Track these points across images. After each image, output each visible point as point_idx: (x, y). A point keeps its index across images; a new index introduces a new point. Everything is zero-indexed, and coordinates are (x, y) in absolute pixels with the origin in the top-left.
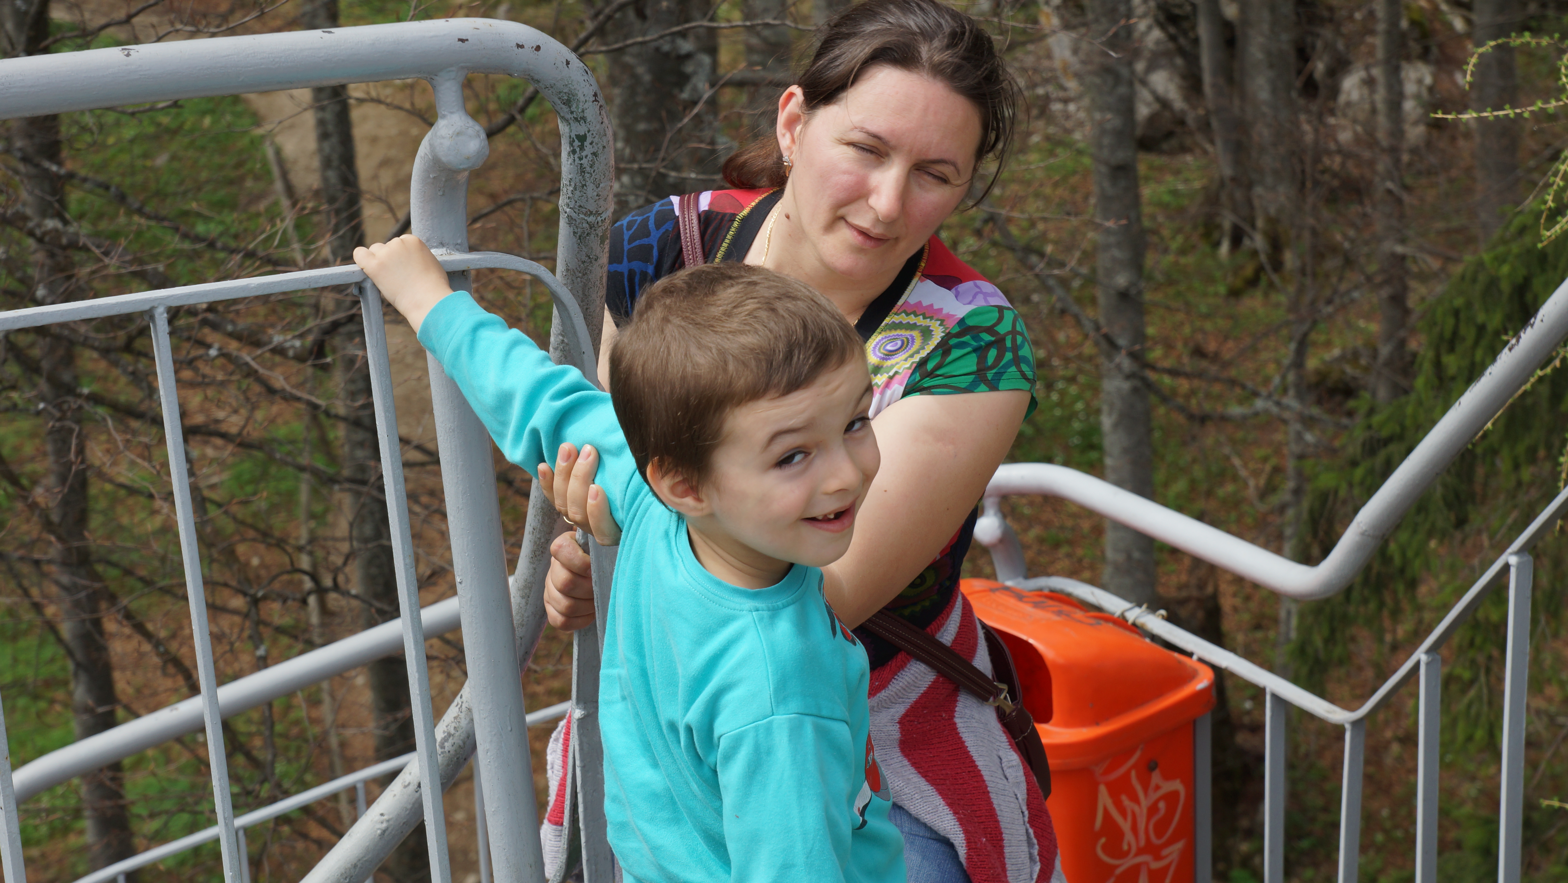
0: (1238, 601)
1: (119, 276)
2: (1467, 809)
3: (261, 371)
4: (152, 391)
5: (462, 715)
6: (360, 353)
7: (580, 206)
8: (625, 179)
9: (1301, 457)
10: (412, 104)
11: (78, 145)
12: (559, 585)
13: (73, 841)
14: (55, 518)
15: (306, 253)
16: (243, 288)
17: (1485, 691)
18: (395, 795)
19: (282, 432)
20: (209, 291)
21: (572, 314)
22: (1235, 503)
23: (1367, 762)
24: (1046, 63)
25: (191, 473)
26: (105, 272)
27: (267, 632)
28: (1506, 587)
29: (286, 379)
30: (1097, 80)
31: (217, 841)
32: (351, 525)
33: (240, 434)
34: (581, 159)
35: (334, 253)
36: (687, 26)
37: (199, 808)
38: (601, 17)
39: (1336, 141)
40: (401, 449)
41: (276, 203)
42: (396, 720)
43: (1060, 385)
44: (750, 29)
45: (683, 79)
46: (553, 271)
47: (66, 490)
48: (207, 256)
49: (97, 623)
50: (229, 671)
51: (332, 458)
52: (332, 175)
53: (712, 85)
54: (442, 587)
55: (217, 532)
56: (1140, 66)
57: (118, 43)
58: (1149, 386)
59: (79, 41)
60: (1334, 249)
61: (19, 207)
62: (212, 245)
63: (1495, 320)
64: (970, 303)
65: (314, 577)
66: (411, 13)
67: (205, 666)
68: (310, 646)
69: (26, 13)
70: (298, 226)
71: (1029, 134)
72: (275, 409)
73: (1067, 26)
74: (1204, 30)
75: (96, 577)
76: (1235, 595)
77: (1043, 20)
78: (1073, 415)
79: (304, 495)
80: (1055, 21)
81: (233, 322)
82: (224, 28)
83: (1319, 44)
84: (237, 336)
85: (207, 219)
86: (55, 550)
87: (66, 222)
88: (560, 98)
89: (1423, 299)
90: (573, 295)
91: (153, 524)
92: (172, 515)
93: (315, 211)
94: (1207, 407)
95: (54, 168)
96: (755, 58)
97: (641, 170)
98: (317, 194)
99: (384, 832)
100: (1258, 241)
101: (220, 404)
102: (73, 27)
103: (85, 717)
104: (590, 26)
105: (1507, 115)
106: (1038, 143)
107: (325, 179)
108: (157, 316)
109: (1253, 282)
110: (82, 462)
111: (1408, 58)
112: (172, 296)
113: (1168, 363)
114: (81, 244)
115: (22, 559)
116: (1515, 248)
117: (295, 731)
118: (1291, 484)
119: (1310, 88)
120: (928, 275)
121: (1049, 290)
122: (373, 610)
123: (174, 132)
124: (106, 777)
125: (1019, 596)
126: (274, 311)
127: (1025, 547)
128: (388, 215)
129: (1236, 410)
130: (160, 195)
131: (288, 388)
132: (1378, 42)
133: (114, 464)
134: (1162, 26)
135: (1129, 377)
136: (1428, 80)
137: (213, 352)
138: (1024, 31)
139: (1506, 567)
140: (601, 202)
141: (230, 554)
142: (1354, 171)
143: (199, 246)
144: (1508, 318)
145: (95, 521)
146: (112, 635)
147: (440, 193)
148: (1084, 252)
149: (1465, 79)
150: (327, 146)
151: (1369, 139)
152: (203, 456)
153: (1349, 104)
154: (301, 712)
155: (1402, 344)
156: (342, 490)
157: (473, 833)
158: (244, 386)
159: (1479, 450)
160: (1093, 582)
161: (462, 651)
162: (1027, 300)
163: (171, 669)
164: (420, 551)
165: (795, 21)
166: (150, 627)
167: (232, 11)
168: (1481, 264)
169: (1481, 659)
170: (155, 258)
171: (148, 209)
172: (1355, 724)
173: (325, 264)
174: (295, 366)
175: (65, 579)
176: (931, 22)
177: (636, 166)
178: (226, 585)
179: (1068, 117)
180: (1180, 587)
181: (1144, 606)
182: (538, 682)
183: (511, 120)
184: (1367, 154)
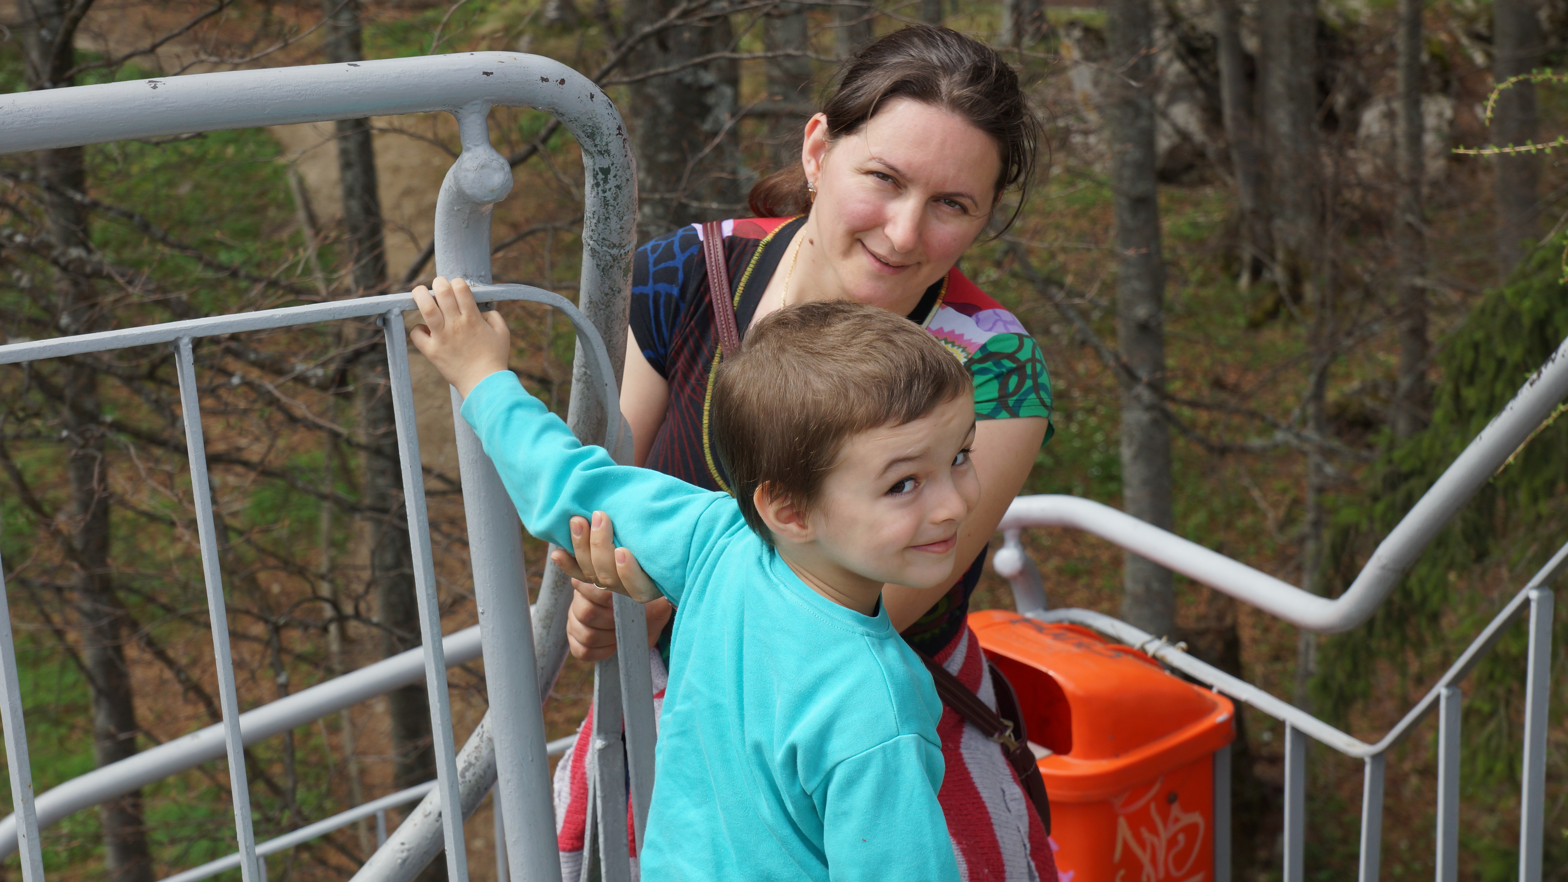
0: (1257, 633)
1: (142, 305)
2: (1487, 841)
3: (284, 399)
4: (175, 419)
5: (483, 745)
6: (382, 381)
7: (603, 239)
8: (647, 210)
9: (1321, 490)
10: (435, 134)
11: (102, 174)
12: (580, 615)
13: (93, 867)
14: (78, 544)
15: (328, 281)
16: (267, 319)
17: (1505, 725)
18: (415, 825)
19: (303, 460)
20: (234, 322)
21: (595, 347)
22: (1254, 534)
23: (1387, 794)
24: (1066, 96)
25: (214, 501)
26: (127, 301)
27: (287, 659)
28: (1527, 620)
29: (308, 407)
30: (1117, 113)
31: (237, 869)
32: (373, 553)
33: (262, 462)
34: (604, 191)
35: (357, 282)
36: (709, 57)
37: (220, 835)
38: (624, 49)
39: (1356, 173)
40: (424, 480)
41: (298, 233)
42: (416, 748)
43: (1080, 416)
44: (772, 61)
45: (705, 110)
46: (575, 300)
47: (88, 517)
48: (230, 284)
49: (118, 650)
50: (249, 697)
51: (353, 487)
52: (355, 205)
53: (733, 115)
54: (462, 616)
55: (239, 560)
56: (1160, 99)
57: (144, 75)
58: (1168, 417)
59: (104, 71)
60: (1354, 282)
61: (43, 236)
62: (234, 274)
63: (1515, 354)
64: (990, 330)
65: (335, 605)
66: (434, 44)
67: (227, 695)
68: (330, 674)
69: (51, 43)
70: (321, 255)
71: (1050, 165)
72: (296, 438)
73: (1088, 58)
74: (1225, 63)
75: (117, 603)
76: (1254, 626)
77: (1064, 52)
78: (1093, 446)
79: (324, 523)
80: (1076, 54)
81: (255, 351)
82: (248, 59)
83: (1340, 77)
84: (260, 365)
85: (229, 248)
86: (76, 576)
87: (89, 251)
88: (584, 132)
89: (1442, 332)
90: (596, 327)
91: (175, 551)
92: (194, 543)
93: (337, 240)
94: (1227, 438)
95: (78, 197)
96: (777, 89)
97: (663, 202)
98: (340, 223)
99: (404, 861)
100: (1278, 273)
101: (242, 433)
102: (98, 57)
103: (108, 744)
104: (612, 57)
105: (1529, 151)
106: (1058, 175)
107: (348, 209)
108: (181, 347)
109: (1273, 314)
110: (105, 489)
111: (1429, 91)
112: (197, 327)
113: (1188, 395)
114: (105, 273)
115: (44, 586)
116: (1537, 282)
117: (314, 759)
118: (1310, 516)
119: (1331, 121)
120: (948, 303)
121: (1068, 321)
122: (395, 639)
123: (197, 161)
124: (127, 803)
125: (1038, 627)
126: (296, 339)
127: (1045, 578)
128: (411, 245)
129: (1255, 442)
130: (184, 223)
131: (310, 416)
132: (1398, 75)
133: (136, 491)
134: (1182, 58)
135: (1149, 408)
136: (1449, 113)
137: (236, 380)
138: (1045, 63)
139: (1527, 602)
140: (624, 235)
141: (252, 582)
142: (1374, 203)
143: (222, 275)
144: (1529, 352)
145: (117, 549)
146: (135, 662)
147: (464, 225)
148: (1104, 283)
149: (1486, 112)
150: (349, 175)
151: (1389, 172)
152: (225, 484)
153: (1369, 137)
154: (321, 739)
155: (1422, 377)
156: (364, 519)
157: (492, 861)
158: (266, 414)
159: (1500, 484)
160: (1113, 613)
161: (482, 679)
162: (1046, 331)
163: (191, 695)
164: (443, 580)
165: (816, 51)
166: (171, 653)
167: (255, 41)
168: (1501, 298)
169: (1501, 691)
170: (179, 286)
171: (172, 238)
172: (1376, 757)
173: (347, 293)
174: (317, 394)
175: (87, 605)
176: (953, 56)
177: (657, 196)
178: (247, 612)
179: (1088, 148)
180: (1200, 618)
181: (1164, 639)
182: (558, 710)
183: (534, 150)
184: (1387, 187)
